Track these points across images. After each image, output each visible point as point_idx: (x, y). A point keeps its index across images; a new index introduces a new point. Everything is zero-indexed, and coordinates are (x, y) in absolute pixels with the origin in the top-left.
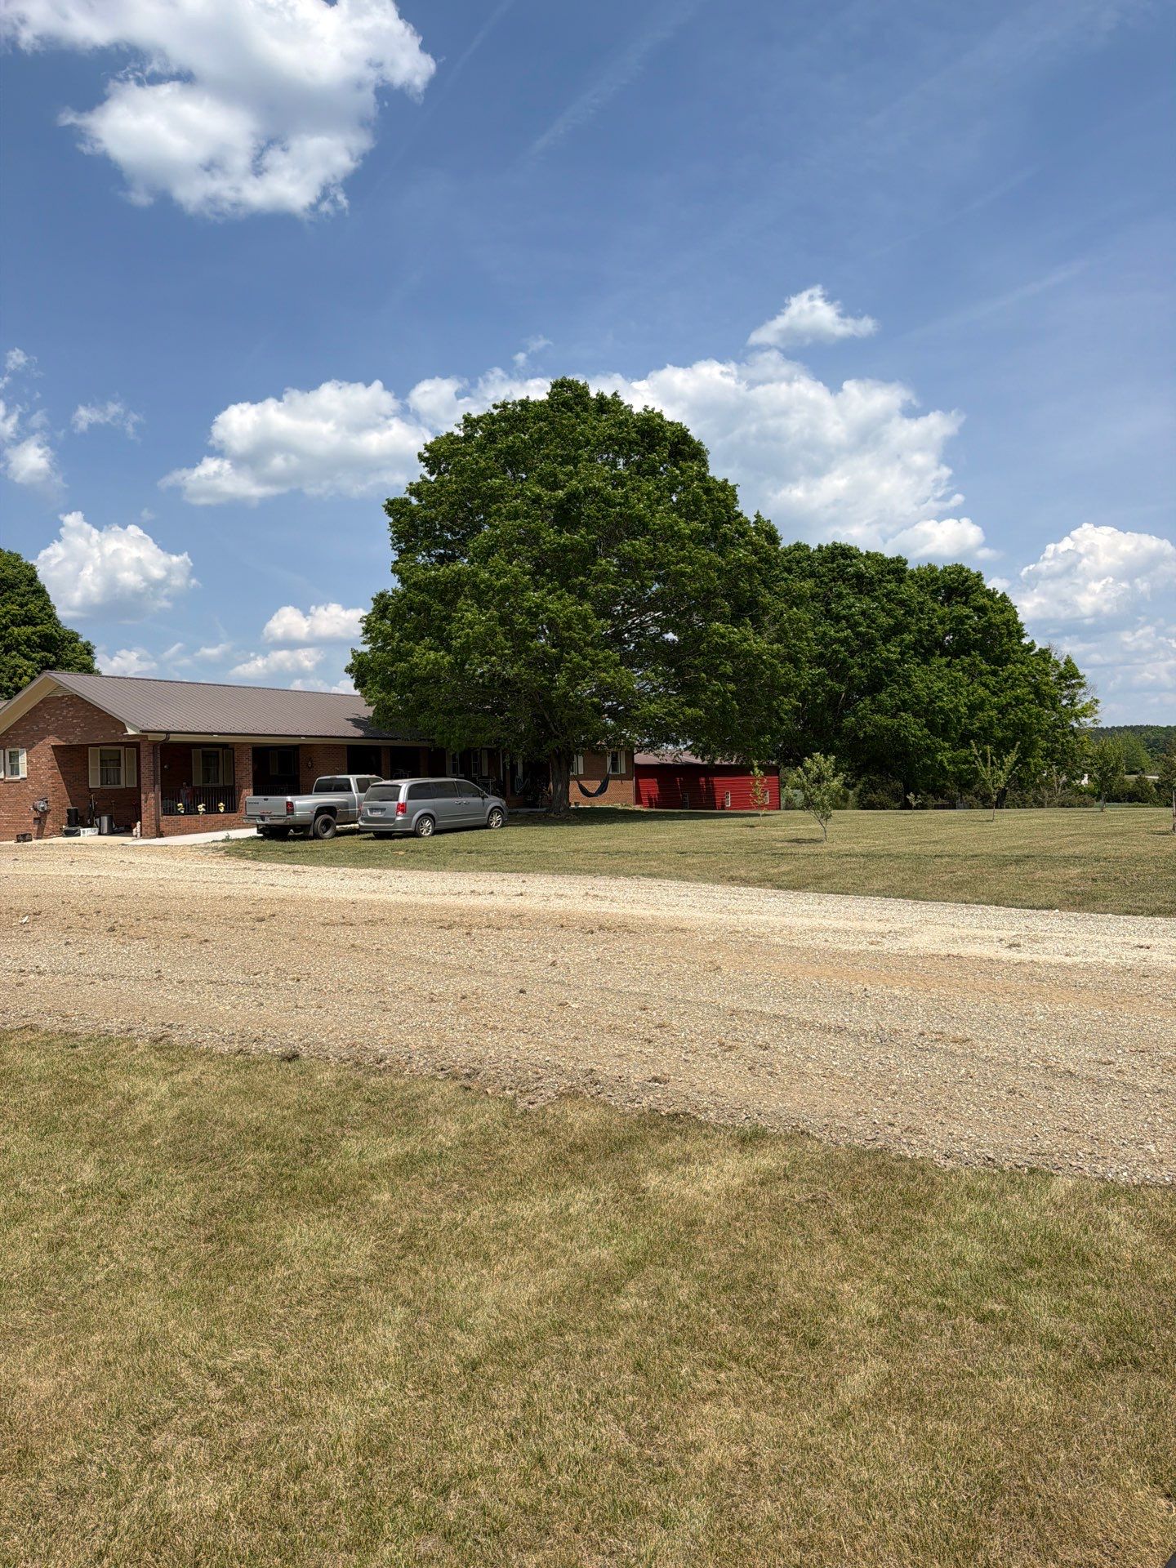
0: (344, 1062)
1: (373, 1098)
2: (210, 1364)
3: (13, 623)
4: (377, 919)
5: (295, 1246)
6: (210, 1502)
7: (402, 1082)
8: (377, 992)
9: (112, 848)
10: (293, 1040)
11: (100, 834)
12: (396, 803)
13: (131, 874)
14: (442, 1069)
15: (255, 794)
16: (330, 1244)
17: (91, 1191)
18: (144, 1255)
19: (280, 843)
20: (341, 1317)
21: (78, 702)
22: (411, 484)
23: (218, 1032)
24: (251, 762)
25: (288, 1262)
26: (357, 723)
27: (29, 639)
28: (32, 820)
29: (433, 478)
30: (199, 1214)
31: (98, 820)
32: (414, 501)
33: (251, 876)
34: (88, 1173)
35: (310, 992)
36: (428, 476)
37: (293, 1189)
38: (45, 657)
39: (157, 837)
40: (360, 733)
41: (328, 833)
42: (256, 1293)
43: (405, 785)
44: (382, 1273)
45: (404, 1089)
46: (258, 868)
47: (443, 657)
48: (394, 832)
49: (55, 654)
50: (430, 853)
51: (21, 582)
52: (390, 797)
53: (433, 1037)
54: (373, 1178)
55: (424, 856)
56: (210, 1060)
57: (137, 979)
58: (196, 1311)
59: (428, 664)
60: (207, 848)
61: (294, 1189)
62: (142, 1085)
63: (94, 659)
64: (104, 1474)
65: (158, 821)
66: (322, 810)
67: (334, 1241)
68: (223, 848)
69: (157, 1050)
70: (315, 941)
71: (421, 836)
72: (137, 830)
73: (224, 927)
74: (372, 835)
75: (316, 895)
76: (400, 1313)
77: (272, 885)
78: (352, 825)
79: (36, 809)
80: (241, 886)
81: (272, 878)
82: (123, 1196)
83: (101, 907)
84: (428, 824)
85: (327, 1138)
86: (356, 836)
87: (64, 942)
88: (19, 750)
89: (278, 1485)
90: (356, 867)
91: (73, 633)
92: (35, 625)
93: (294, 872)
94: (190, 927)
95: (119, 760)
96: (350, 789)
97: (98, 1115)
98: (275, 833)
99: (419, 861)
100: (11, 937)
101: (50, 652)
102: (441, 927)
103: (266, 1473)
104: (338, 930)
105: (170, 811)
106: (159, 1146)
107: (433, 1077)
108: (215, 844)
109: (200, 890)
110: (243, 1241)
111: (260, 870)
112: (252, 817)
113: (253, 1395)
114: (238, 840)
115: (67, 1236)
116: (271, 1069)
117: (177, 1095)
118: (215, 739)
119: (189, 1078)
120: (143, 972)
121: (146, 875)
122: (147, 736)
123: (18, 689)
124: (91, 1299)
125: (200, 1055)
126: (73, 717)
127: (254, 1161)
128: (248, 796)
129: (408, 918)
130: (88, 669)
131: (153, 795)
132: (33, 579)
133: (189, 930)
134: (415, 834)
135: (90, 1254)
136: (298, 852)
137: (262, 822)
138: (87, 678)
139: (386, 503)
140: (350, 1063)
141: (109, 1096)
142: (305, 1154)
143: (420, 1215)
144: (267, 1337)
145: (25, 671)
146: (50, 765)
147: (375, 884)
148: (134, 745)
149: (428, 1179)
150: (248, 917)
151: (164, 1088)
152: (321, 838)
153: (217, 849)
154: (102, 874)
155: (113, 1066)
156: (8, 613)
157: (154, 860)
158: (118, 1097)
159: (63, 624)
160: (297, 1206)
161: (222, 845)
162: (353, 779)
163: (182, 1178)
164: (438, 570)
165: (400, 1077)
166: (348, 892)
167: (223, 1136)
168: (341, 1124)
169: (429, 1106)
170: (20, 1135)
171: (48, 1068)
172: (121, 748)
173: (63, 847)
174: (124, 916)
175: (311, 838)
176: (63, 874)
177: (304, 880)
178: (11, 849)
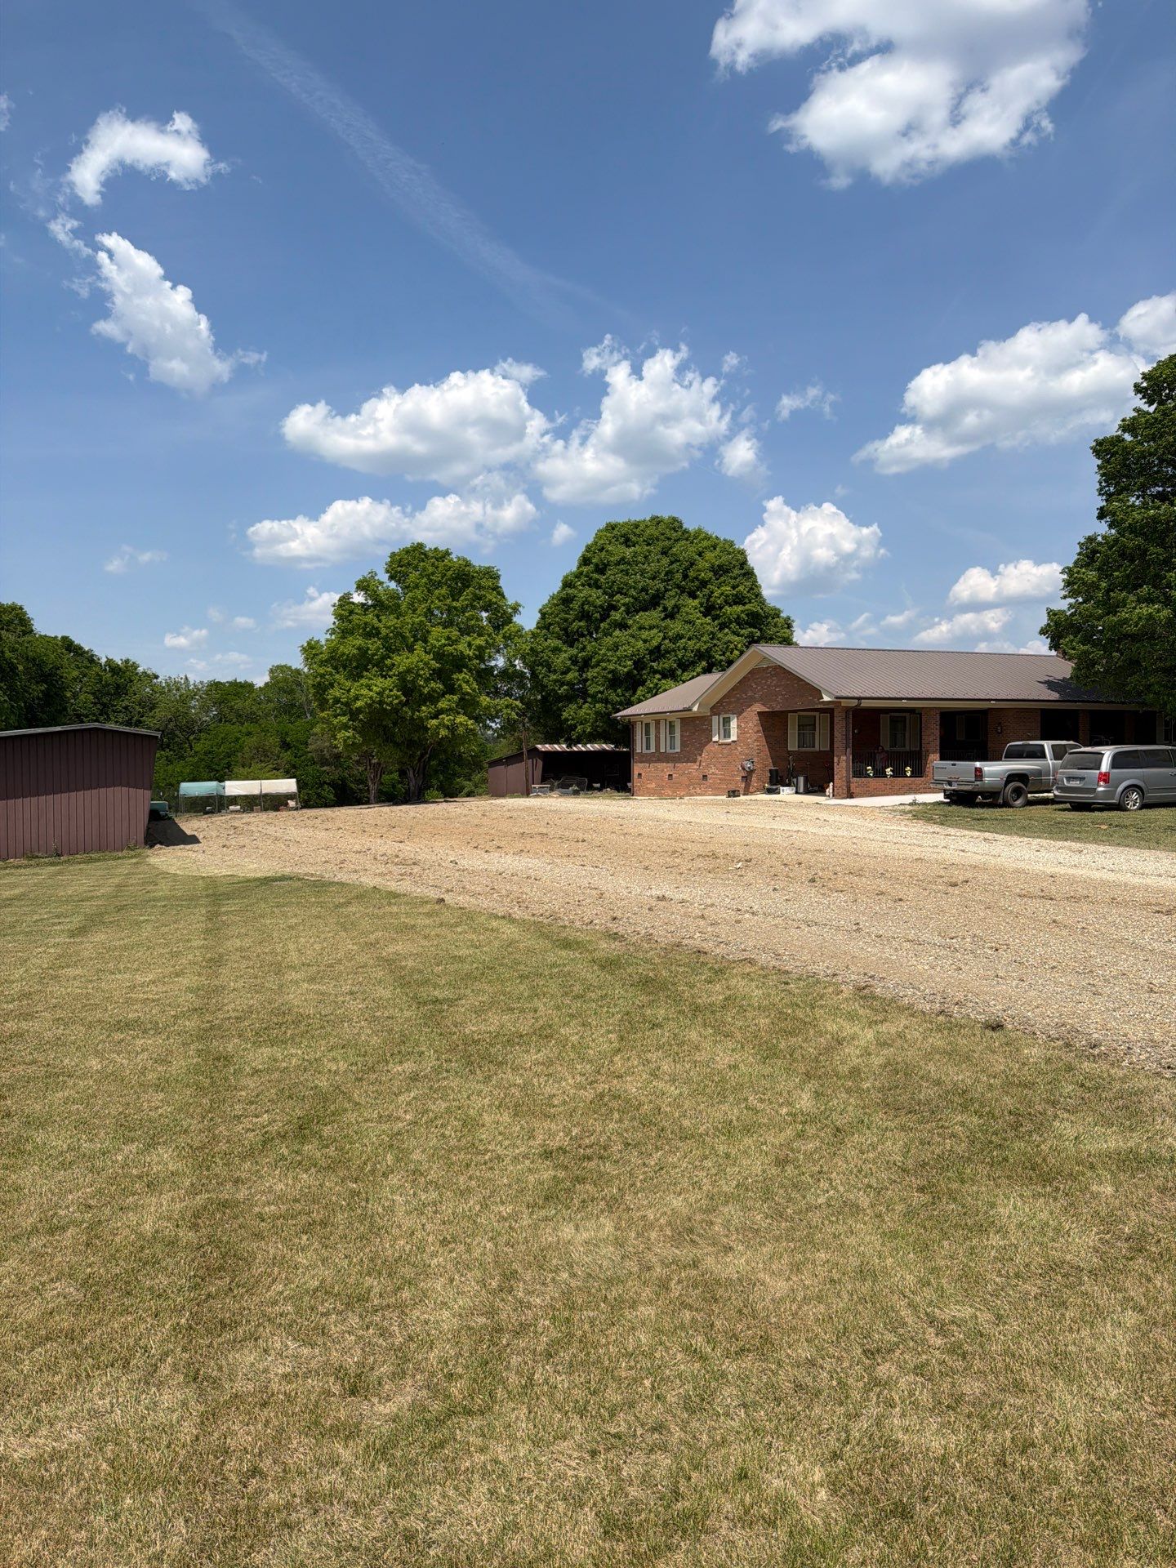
0: (1052, 1040)
1: (1087, 1084)
2: (928, 1310)
3: (726, 602)
4: (1079, 895)
5: (1009, 1217)
6: (936, 1445)
7: (1121, 1073)
8: (1085, 973)
9: (808, 806)
10: (996, 1009)
11: (797, 793)
12: (1098, 772)
13: (827, 831)
14: (1169, 1067)
15: (941, 759)
16: (1047, 1224)
17: (809, 1119)
18: (859, 1190)
19: (968, 810)
20: (1064, 1303)
21: (781, 672)
22: (1123, 420)
23: (919, 989)
24: (938, 727)
25: (1002, 1231)
26: (1051, 685)
27: (738, 617)
28: (740, 778)
29: (1152, 409)
30: (910, 1163)
31: (795, 780)
32: (1128, 437)
33: (941, 841)
34: (805, 1101)
35: (1010, 964)
36: (1145, 408)
37: (1004, 1159)
38: (752, 633)
39: (847, 797)
40: (1055, 696)
41: (1018, 802)
42: (971, 1254)
43: (1108, 753)
44: (1106, 1271)
45: (1123, 1080)
46: (946, 833)
47: (1159, 611)
48: (1094, 803)
49: (760, 630)
50: (1139, 830)
51: (734, 567)
52: (1091, 766)
53: (1155, 1031)
54: (1092, 1167)
55: (1132, 831)
56: (913, 1015)
57: (838, 929)
58: (912, 1255)
59: (1140, 618)
60: (894, 811)
61: (1006, 1160)
62: (849, 1029)
63: (792, 632)
64: (835, 1383)
65: (849, 782)
66: (1013, 777)
67: (1051, 1222)
68: (910, 812)
69: (861, 998)
70: (1011, 912)
71: (1126, 810)
72: (829, 791)
73: (917, 888)
74: (1068, 806)
75: (1011, 865)
76: (1131, 1318)
77: (963, 851)
78: (1045, 795)
79: (744, 769)
80: (931, 850)
81: (962, 844)
82: (838, 1130)
83: (802, 858)
84: (1135, 796)
85: (1038, 1115)
86: (1049, 806)
87: (771, 888)
88: (731, 716)
89: (1003, 1451)
90: (1051, 839)
91: (775, 609)
92: (744, 604)
93: (985, 839)
94: (884, 885)
95: (815, 725)
96: (1043, 756)
97: (811, 1050)
98: (962, 798)
99: (1126, 837)
100: (728, 879)
101: (755, 628)
102: (1158, 912)
103: (990, 1436)
104: (1037, 903)
105: (859, 773)
106: (868, 1089)
107: (1158, 1074)
108: (902, 807)
109: (891, 850)
110: (955, 1200)
111: (950, 835)
112: (939, 782)
113: (973, 1354)
114: (925, 804)
115: (791, 1155)
116: (975, 1035)
117: (883, 1044)
118: (904, 704)
119: (893, 1030)
120: (842, 922)
121: (840, 833)
122: (840, 702)
123: (730, 663)
124: (815, 1218)
125: (902, 1009)
126: (776, 686)
127: (962, 1124)
128: (934, 761)
129: (1118, 899)
130: (787, 641)
131: (844, 758)
132: (743, 563)
133: (883, 888)
134: (1120, 807)
135: (812, 1176)
136: (986, 819)
137: (949, 787)
138: (788, 650)
139: (1094, 444)
140: (1060, 1043)
141: (820, 1034)
142: (1016, 1126)
143: (1149, 1219)
144: (985, 1302)
145: (736, 646)
146: (756, 729)
147: (1076, 858)
148: (829, 711)
149: (1160, 1182)
150: (940, 880)
151: (870, 1034)
152: (1011, 806)
153: (904, 812)
154: (801, 829)
155: (822, 1006)
156: (722, 594)
157: (845, 818)
158: (828, 1036)
159: (768, 601)
160: (1009, 1178)
161: (908, 808)
162: (1047, 745)
163: (891, 1125)
164: (1158, 508)
165: (1118, 1066)
166: (1045, 864)
167: (928, 1092)
168: (1054, 1104)
169: (1155, 1105)
170: (746, 1055)
171: (765, 999)
172: (817, 714)
173: (766, 803)
174: (823, 869)
175: (1001, 806)
176: (768, 827)
177: (996, 848)
178: (723, 804)
